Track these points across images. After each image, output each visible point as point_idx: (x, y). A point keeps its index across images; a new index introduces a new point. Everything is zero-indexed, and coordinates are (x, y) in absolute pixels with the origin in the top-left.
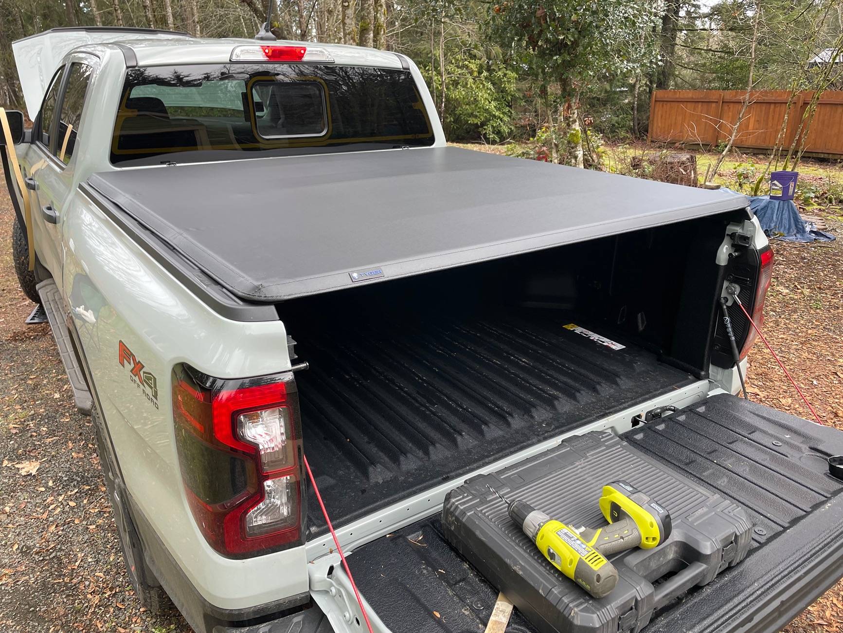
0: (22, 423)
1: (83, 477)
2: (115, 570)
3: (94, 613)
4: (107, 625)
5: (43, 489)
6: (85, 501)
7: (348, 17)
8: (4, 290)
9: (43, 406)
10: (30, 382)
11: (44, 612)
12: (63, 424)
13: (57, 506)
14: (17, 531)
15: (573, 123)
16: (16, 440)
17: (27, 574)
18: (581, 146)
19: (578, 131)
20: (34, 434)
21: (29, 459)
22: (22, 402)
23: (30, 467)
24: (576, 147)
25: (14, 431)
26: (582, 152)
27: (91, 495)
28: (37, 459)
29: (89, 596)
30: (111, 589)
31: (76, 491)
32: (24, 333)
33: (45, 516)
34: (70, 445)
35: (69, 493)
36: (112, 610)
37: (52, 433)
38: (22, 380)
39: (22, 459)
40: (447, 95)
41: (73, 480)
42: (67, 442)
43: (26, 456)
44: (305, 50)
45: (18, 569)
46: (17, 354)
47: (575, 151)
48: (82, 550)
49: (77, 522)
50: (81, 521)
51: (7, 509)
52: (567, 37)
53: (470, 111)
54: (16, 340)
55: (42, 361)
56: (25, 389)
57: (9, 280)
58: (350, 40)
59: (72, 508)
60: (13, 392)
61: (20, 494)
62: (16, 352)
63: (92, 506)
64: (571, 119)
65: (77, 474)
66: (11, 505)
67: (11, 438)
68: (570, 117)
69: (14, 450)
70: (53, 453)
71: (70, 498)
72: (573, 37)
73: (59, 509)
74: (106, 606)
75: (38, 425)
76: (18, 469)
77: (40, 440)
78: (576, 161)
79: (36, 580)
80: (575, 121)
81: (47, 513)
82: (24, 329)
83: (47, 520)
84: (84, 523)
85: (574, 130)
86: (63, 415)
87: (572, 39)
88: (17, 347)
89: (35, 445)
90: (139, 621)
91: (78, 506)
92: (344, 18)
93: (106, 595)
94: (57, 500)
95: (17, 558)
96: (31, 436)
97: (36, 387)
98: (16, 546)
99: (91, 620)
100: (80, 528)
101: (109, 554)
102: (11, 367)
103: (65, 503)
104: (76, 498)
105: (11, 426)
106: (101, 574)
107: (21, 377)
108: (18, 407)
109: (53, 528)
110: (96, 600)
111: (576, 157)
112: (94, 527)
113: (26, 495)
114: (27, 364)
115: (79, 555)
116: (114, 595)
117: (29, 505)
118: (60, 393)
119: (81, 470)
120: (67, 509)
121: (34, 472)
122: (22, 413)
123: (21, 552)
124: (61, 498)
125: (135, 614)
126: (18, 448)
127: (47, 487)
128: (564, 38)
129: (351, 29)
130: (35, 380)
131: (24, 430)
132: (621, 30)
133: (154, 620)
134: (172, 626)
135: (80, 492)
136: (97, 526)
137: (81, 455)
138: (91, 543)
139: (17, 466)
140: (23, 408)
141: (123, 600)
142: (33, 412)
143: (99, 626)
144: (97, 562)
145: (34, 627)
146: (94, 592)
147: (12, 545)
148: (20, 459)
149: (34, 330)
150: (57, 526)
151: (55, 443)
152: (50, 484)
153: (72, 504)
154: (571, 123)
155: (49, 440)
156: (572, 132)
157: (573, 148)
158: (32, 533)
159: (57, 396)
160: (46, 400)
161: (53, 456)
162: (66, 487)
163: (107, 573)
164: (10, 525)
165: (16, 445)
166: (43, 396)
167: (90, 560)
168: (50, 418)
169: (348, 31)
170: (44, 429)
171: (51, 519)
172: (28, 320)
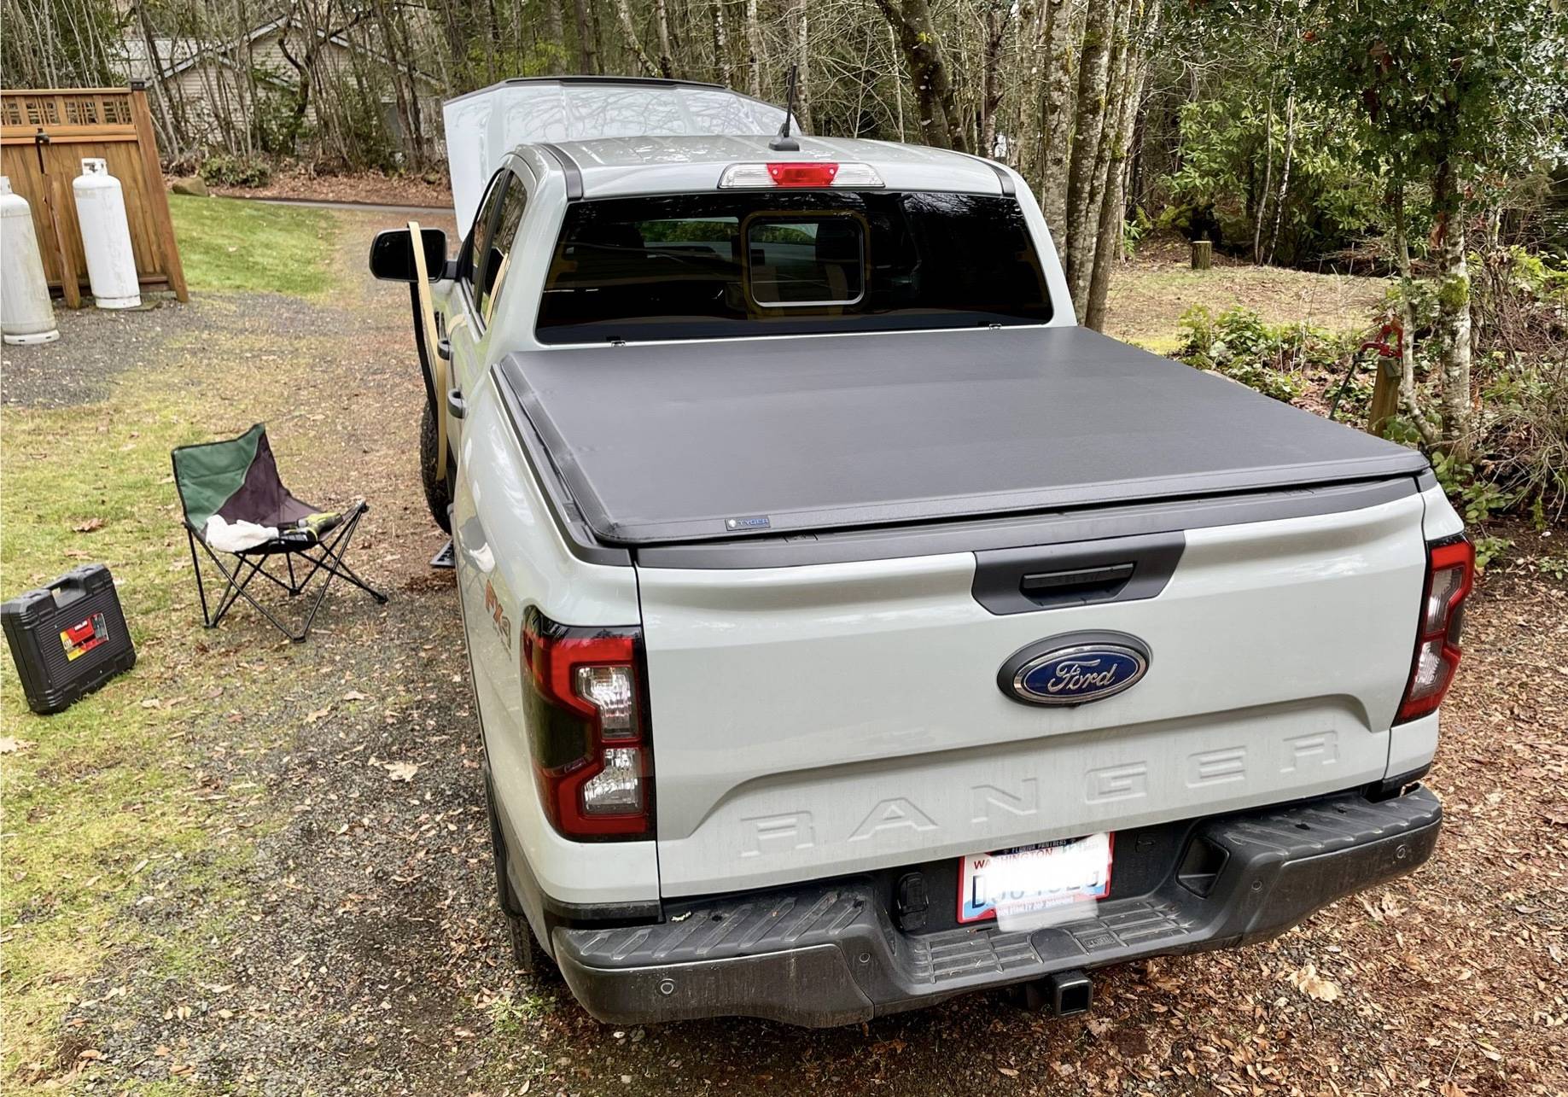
0: (403, 711)
1: (472, 794)
2: (492, 919)
3: (455, 964)
4: (469, 982)
5: (417, 802)
6: (470, 827)
7: (1058, 26)
8: (406, 509)
9: (436, 691)
10: (423, 654)
11: (392, 953)
12: (458, 720)
13: (433, 828)
14: (375, 850)
15: (1452, 264)
16: (391, 734)
17: (377, 905)
18: (1467, 310)
19: (1462, 280)
20: (417, 728)
21: (405, 759)
22: (407, 681)
23: (404, 770)
24: (1455, 312)
25: (390, 721)
26: (1468, 324)
27: (479, 819)
28: (415, 761)
29: (453, 944)
30: (483, 941)
31: (461, 810)
32: (426, 580)
33: (413, 838)
34: (463, 749)
35: (451, 813)
36: (478, 965)
37: (440, 729)
38: (413, 649)
39: (395, 759)
40: (1295, 167)
41: (459, 796)
42: (459, 744)
43: (401, 756)
44: (836, 170)
45: (369, 897)
46: (411, 612)
47: (1454, 321)
48: (454, 888)
49: (454, 850)
50: (460, 851)
51: (366, 821)
52: (1432, 98)
53: (1347, 202)
54: (412, 590)
55: (445, 625)
56: (414, 664)
57: (416, 494)
58: (1057, 71)
59: (451, 833)
60: (398, 666)
61: (385, 804)
62: (409, 607)
63: (478, 833)
64: (1449, 256)
65: (465, 789)
66: (372, 816)
67: (385, 729)
68: (1447, 251)
69: (386, 745)
70: (438, 757)
71: (451, 819)
72: (1445, 97)
73: (433, 832)
74: (473, 960)
75: (425, 717)
76: (388, 771)
77: (423, 737)
78: (1453, 340)
79: (389, 913)
80: (1457, 260)
81: (417, 834)
82: (427, 575)
83: (416, 842)
84: (464, 854)
85: (1455, 277)
86: (460, 706)
87: (1443, 102)
88: (413, 601)
89: (415, 743)
90: (511, 984)
91: (460, 831)
92: (1050, 28)
93: (475, 947)
94: (433, 820)
95: (369, 883)
96: (413, 730)
97: (429, 663)
98: (370, 869)
99: (449, 973)
100: (457, 860)
101: (488, 898)
102: (400, 630)
103: (442, 825)
104: (459, 821)
105: (388, 713)
106: (474, 922)
107: (413, 646)
108: (401, 688)
109: (421, 854)
110: (461, 949)
111: (1454, 334)
112: (475, 861)
113: (393, 807)
114: (423, 628)
115: (450, 892)
116: (485, 949)
117: (395, 821)
118: (462, 674)
119: (471, 784)
120: (444, 833)
121: (408, 778)
122: (405, 697)
123: (376, 877)
124: (438, 818)
125: (508, 976)
126: (393, 744)
127: (422, 801)
128: (1424, 100)
129: (1062, 49)
130: (430, 653)
131: (404, 720)
132: (1543, 87)
133: (530, 987)
134: (552, 999)
135: (465, 813)
136: (480, 861)
137: (475, 765)
138: (467, 880)
139: (387, 767)
140: (408, 691)
141: (496, 957)
142: (420, 697)
143: (459, 981)
144: (472, 905)
145: (376, 967)
146: (460, 939)
147: (365, 867)
148: (392, 758)
149: (441, 577)
150: (427, 853)
151: (444, 744)
152: (428, 797)
153: (452, 827)
154: (1448, 264)
155: (436, 738)
156: (1450, 281)
157: (1448, 314)
158: (393, 857)
159: (457, 679)
160: (441, 682)
161: (437, 761)
162: (448, 804)
163: (482, 920)
164: (367, 843)
165: (390, 739)
166: (438, 676)
167: (463, 901)
168: (443, 708)
169: (1054, 54)
170: (432, 723)
171: (421, 842)
172: (435, 561)
